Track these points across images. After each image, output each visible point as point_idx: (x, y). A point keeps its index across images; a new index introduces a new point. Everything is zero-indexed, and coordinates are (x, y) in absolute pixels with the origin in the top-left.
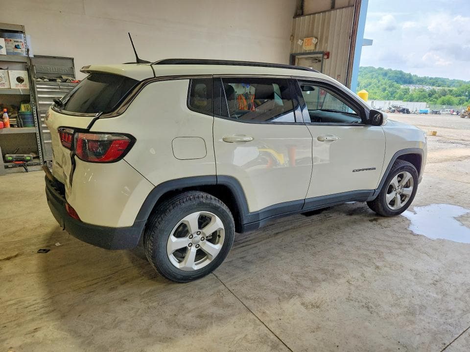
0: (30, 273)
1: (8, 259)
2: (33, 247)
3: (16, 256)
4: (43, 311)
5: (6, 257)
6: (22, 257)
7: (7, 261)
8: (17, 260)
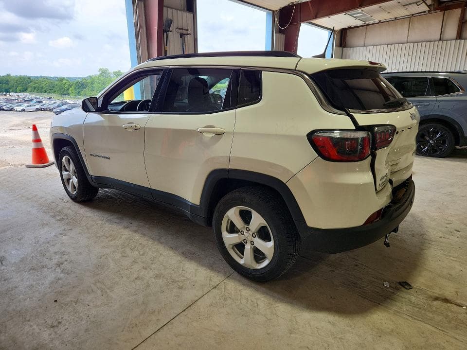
0: (430, 271)
1: (446, 300)
2: (413, 299)
3: (436, 299)
4: (433, 243)
5: (449, 304)
6: (430, 293)
7: (448, 298)
8: (437, 292)
